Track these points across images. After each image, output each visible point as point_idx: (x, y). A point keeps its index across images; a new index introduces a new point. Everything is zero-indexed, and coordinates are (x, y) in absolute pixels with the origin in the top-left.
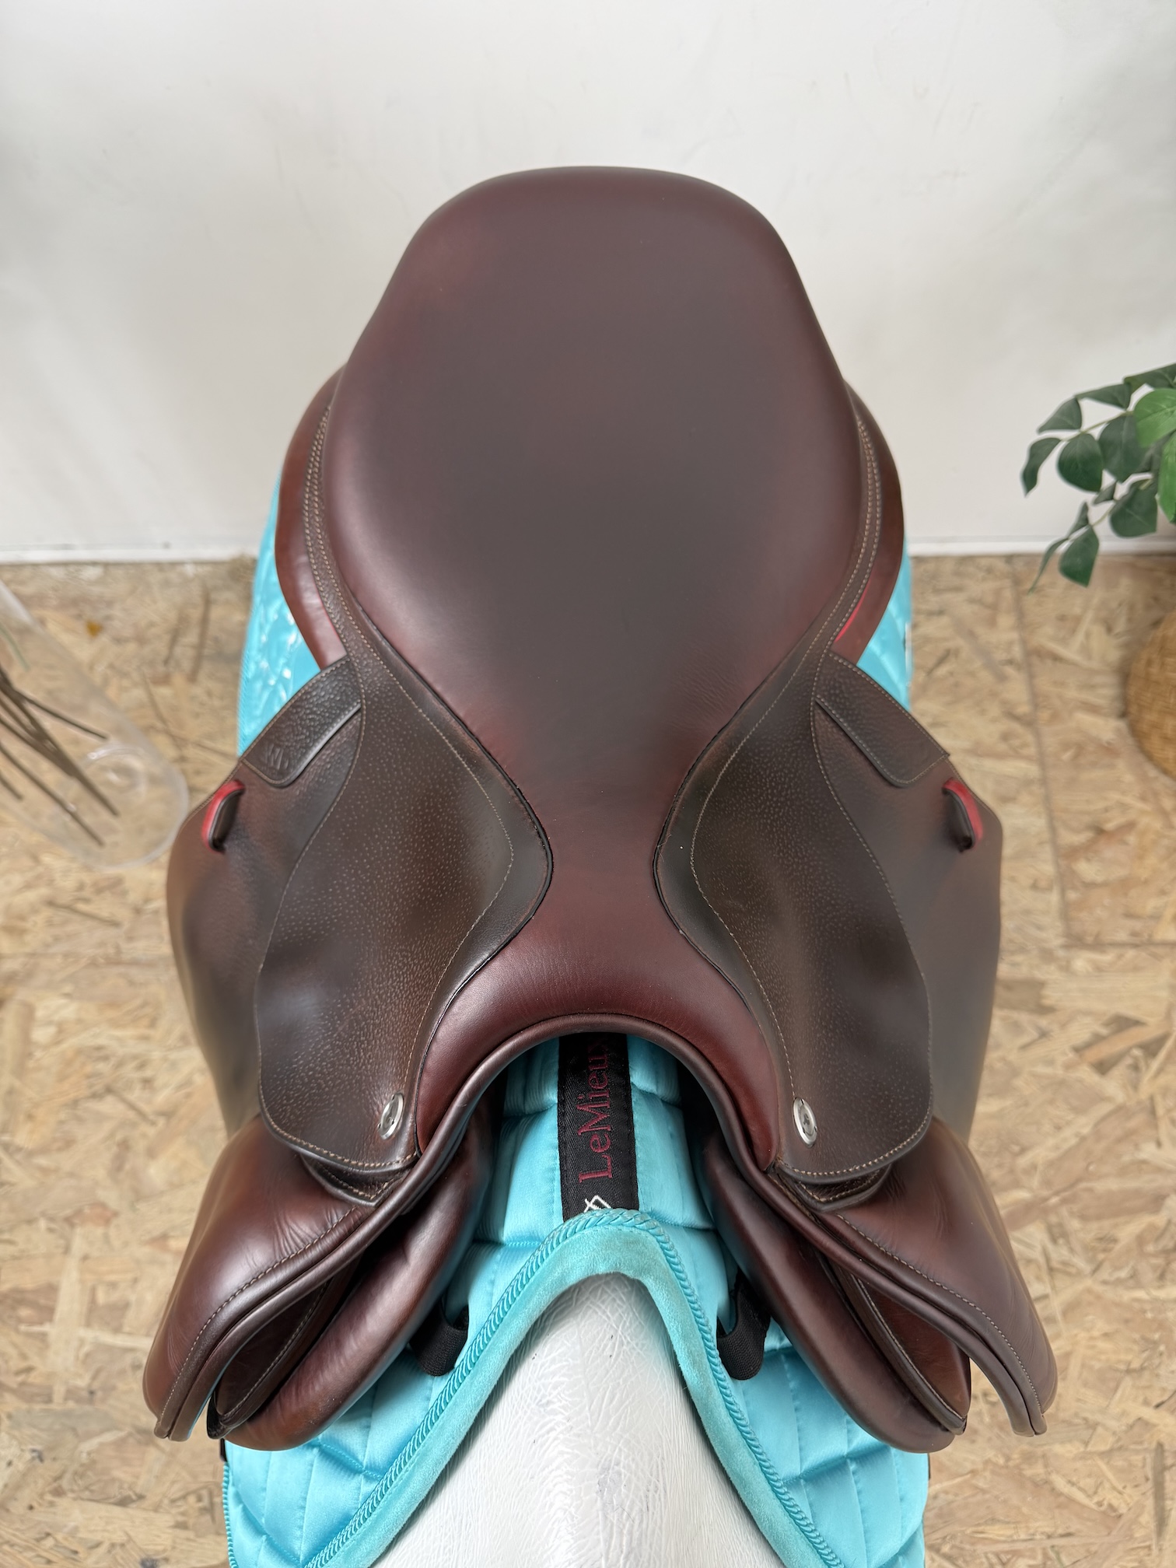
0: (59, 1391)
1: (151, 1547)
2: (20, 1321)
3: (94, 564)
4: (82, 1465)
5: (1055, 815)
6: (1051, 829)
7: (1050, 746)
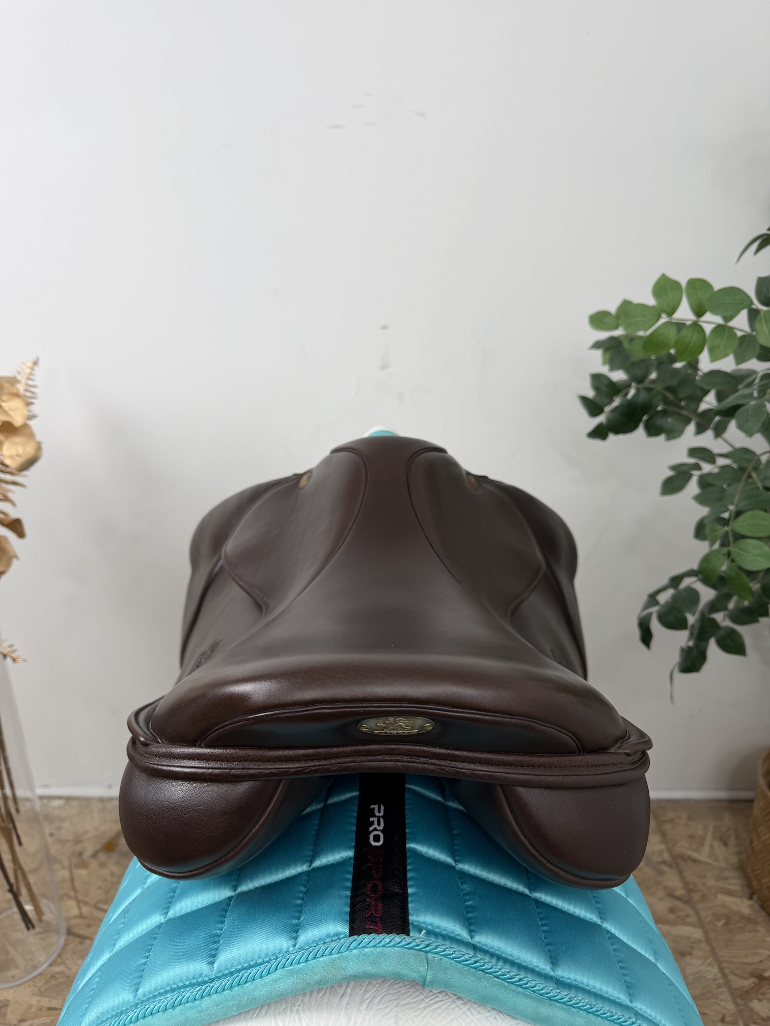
3: (60, 798)
5: (724, 965)
6: (724, 975)
7: (706, 917)
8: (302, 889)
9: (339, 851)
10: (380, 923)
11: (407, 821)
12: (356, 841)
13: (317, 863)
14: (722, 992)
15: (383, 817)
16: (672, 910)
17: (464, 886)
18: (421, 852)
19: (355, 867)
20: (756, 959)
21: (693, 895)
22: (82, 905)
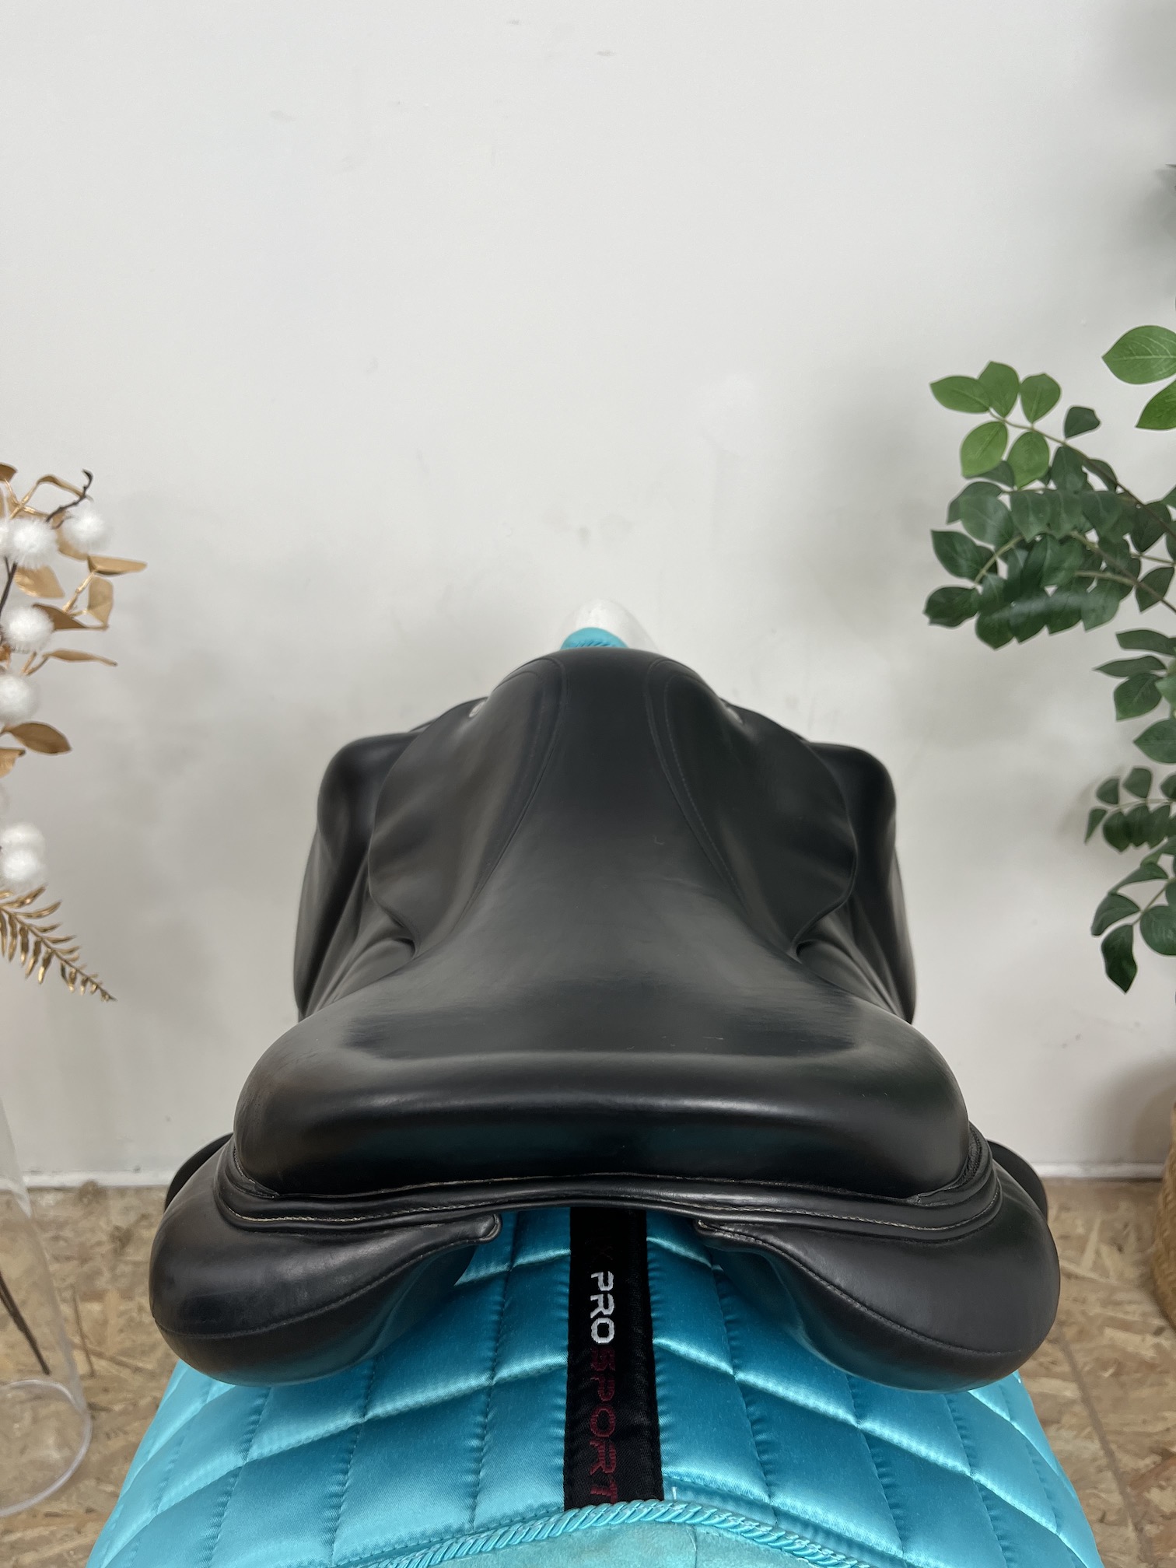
5: (1109, 1438)
6: (1110, 1454)
7: (1085, 1364)
8: (480, 1419)
9: (543, 1355)
10: (613, 1485)
11: (653, 1298)
12: (570, 1338)
13: (505, 1373)
14: (1105, 1479)
15: (611, 1292)
17: (752, 1409)
18: (678, 1351)
19: (571, 1385)
20: (1160, 1427)
21: (1065, 1329)
22: (94, 1359)
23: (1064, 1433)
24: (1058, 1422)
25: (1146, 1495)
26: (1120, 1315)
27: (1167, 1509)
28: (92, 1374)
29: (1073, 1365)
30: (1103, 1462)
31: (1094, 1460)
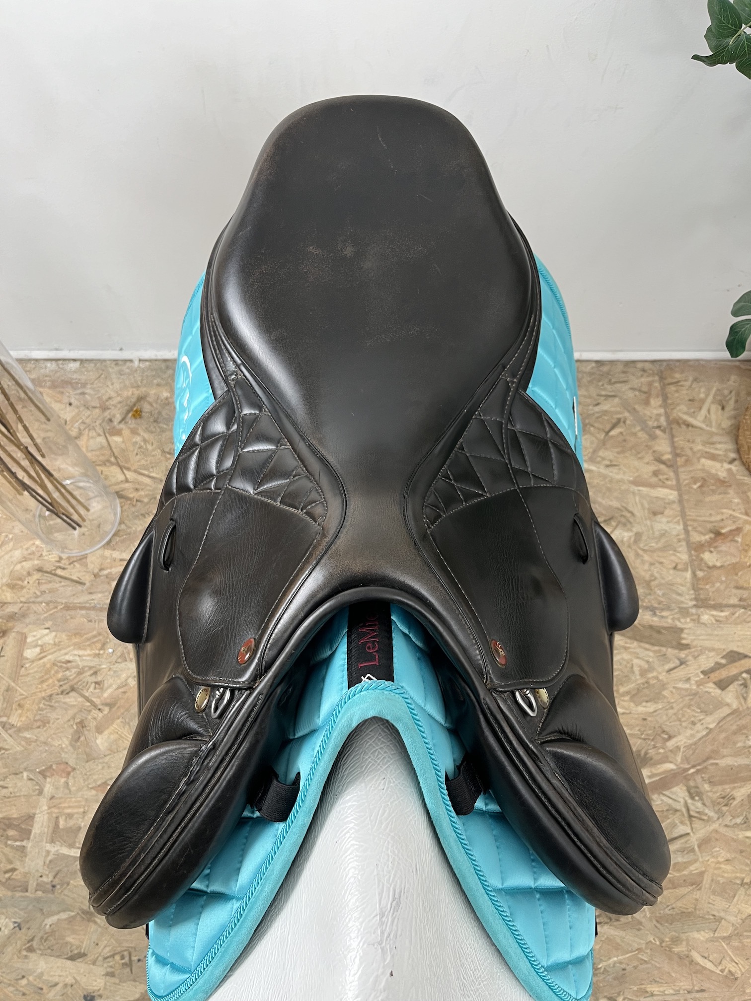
0: (32, 885)
1: (91, 987)
2: (8, 838)
3: (74, 360)
4: (46, 933)
5: (689, 523)
6: (687, 532)
7: (685, 480)
14: (681, 546)
16: (655, 474)
20: (719, 517)
21: (678, 459)
22: (125, 472)
23: (664, 520)
24: (662, 513)
25: (702, 555)
26: (712, 451)
27: (710, 564)
28: (127, 481)
29: (678, 480)
30: (682, 536)
31: (678, 535)
